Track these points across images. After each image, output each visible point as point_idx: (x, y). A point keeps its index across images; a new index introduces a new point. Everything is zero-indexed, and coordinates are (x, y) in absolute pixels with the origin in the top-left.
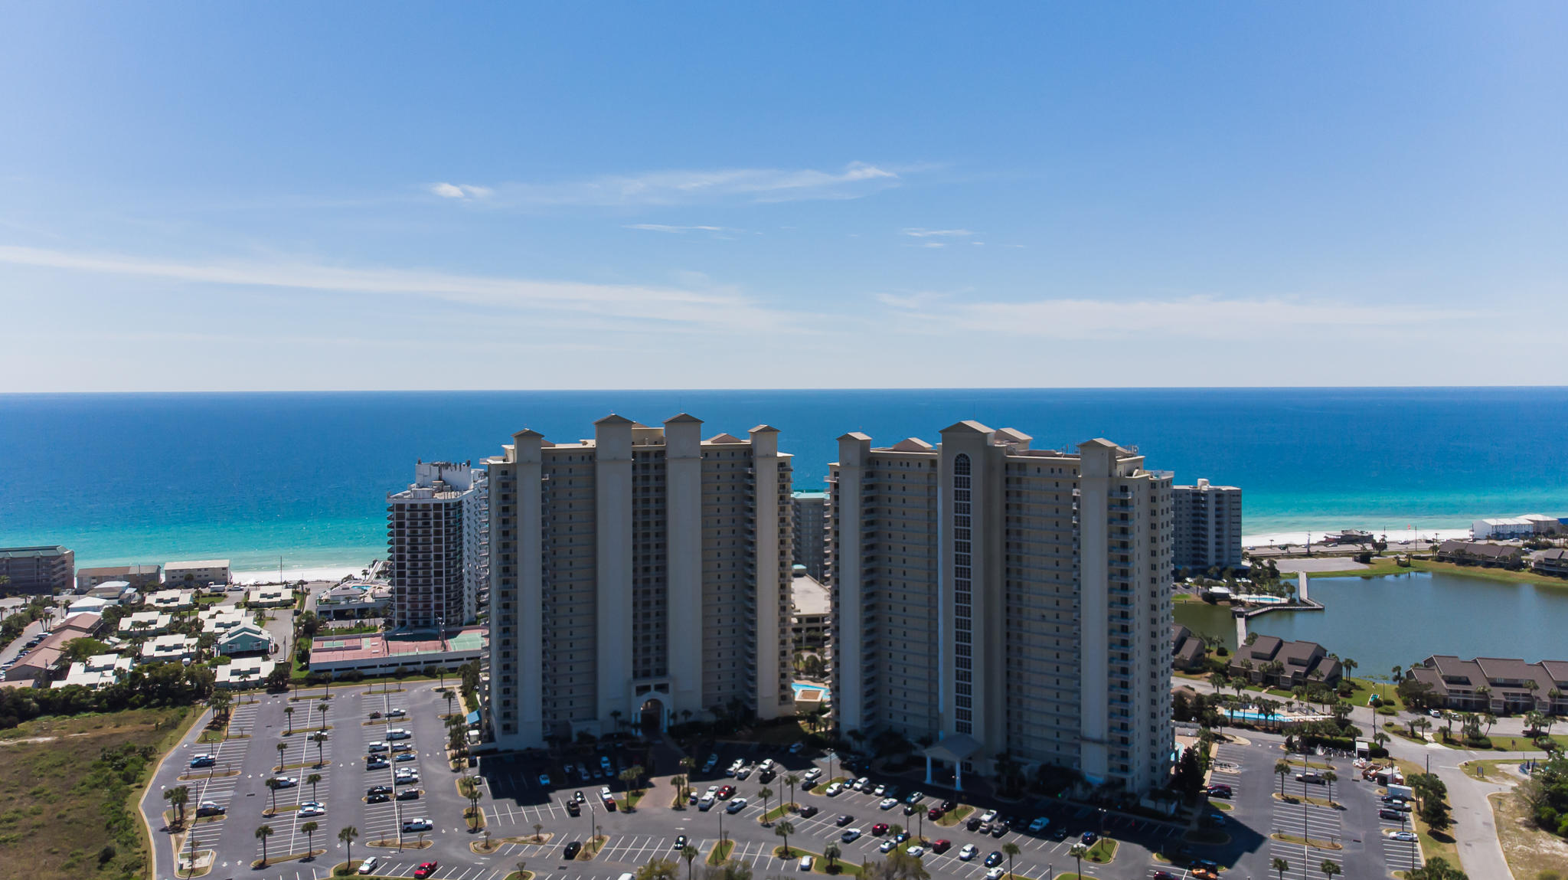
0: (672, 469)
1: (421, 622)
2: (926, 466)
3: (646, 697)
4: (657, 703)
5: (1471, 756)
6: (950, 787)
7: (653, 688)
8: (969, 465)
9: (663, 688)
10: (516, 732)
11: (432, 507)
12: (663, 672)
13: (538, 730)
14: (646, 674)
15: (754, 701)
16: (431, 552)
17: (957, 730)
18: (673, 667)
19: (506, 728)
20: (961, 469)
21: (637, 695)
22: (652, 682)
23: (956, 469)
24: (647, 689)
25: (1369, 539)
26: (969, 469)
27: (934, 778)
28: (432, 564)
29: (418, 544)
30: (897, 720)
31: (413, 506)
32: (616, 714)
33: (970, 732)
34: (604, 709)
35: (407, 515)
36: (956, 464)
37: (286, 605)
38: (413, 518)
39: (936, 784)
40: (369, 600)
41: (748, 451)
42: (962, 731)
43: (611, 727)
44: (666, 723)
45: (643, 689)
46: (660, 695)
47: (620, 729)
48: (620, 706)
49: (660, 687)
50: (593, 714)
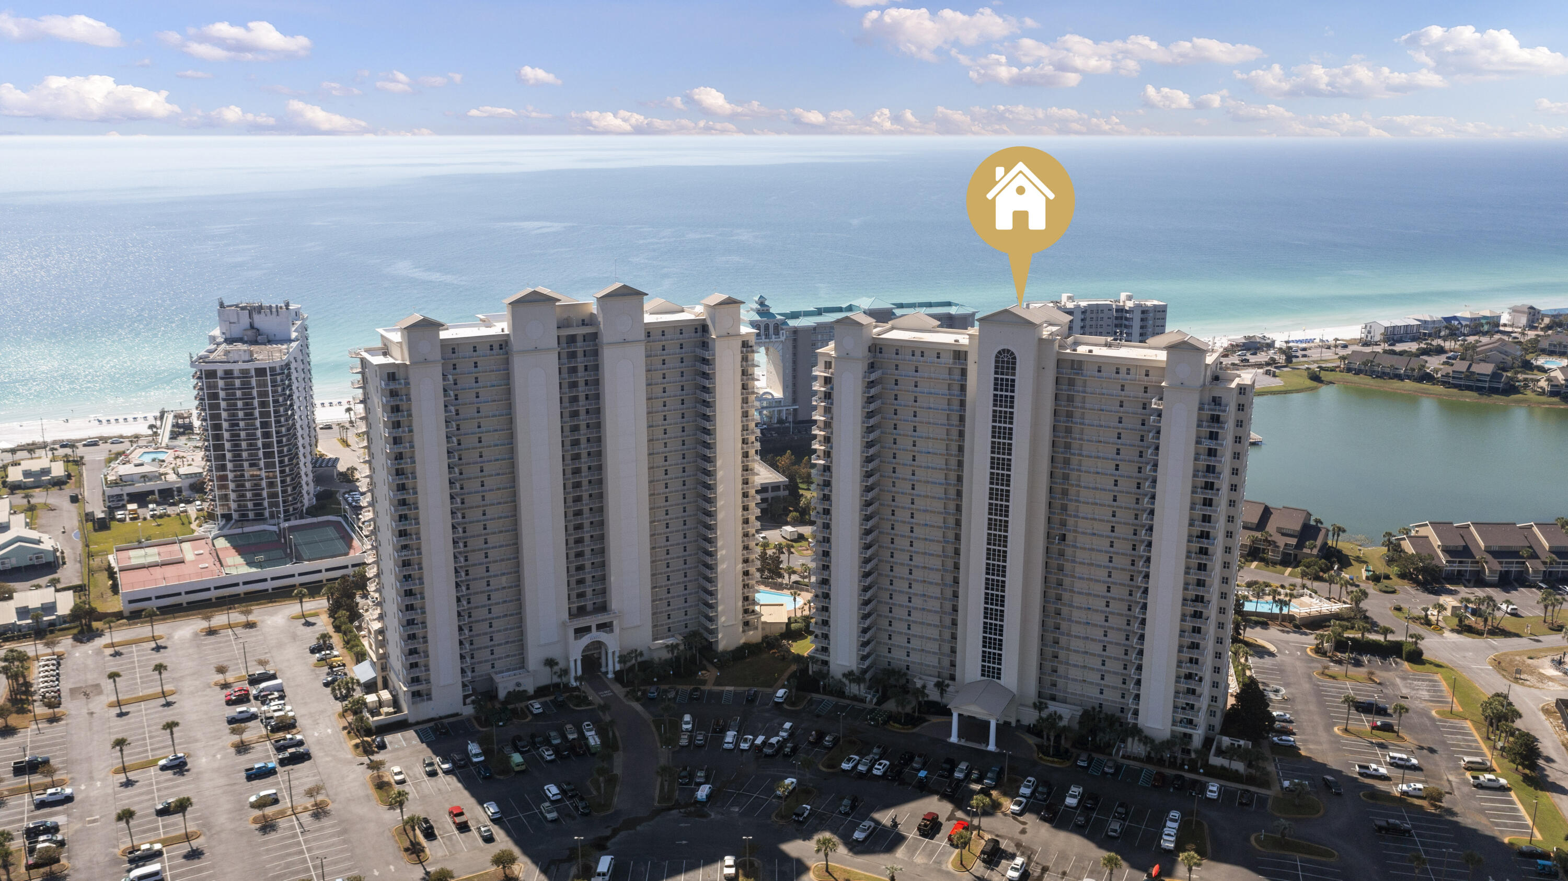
0: (609, 357)
1: (251, 515)
2: (947, 359)
3: (586, 640)
4: (599, 646)
5: (1494, 648)
6: (983, 747)
7: (594, 628)
8: (1014, 363)
9: (605, 627)
10: (430, 699)
11: (253, 373)
12: (603, 608)
13: (459, 692)
14: (581, 611)
15: (713, 632)
16: (257, 429)
17: (983, 675)
18: (615, 604)
19: (416, 695)
20: (1003, 367)
21: (576, 638)
22: (592, 621)
23: (996, 367)
24: (587, 629)
25: (1271, 345)
26: (1014, 369)
27: (960, 736)
28: (260, 443)
29: (238, 420)
30: (898, 657)
31: (228, 374)
32: (550, 663)
33: (999, 678)
34: (535, 656)
35: (221, 383)
36: (997, 362)
37: (59, 483)
38: (229, 387)
39: (963, 742)
40: (172, 477)
41: (701, 328)
42: (988, 676)
43: (545, 677)
44: (612, 666)
45: (581, 632)
46: (603, 637)
47: (556, 680)
48: (555, 653)
49: (600, 627)
50: (522, 664)
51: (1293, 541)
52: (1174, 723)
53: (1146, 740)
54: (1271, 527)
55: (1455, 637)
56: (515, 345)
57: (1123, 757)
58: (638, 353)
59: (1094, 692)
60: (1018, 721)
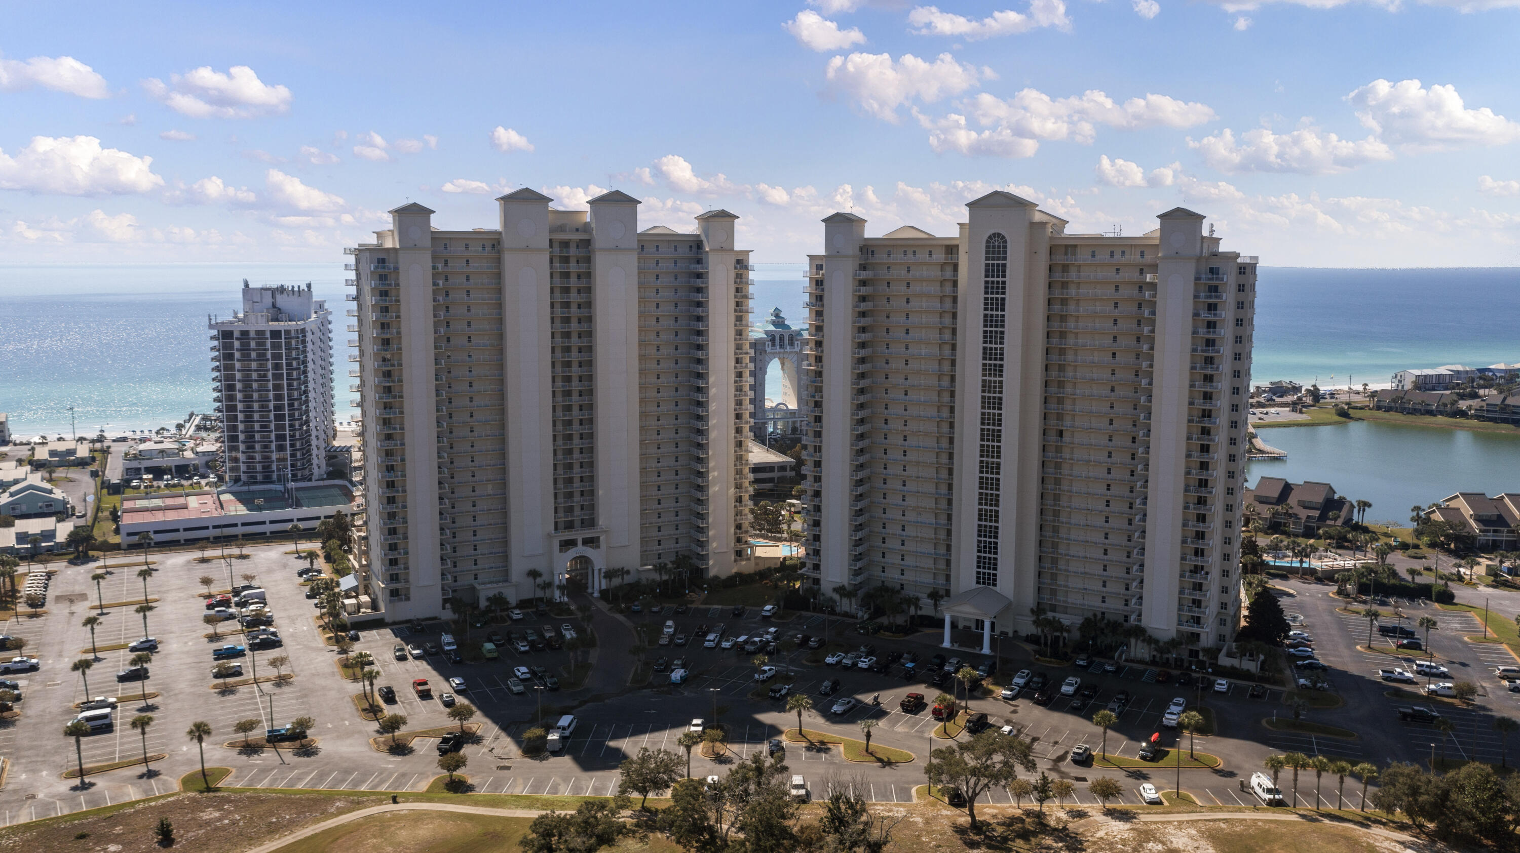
1: (259, 477)
2: (939, 256)
3: (573, 553)
4: (584, 561)
6: (977, 651)
7: (580, 542)
8: (1005, 247)
9: (590, 542)
10: (408, 599)
11: (268, 335)
12: (590, 523)
13: (438, 597)
14: (569, 526)
15: (704, 558)
16: (269, 391)
17: (978, 583)
18: (602, 519)
19: (394, 594)
20: (993, 253)
21: (561, 551)
22: (579, 535)
23: (987, 253)
24: (572, 544)
26: (1005, 253)
27: (953, 641)
28: (271, 405)
29: (252, 381)
30: (892, 576)
31: (245, 333)
32: (534, 574)
33: (995, 585)
34: (518, 567)
35: (237, 344)
36: (987, 247)
37: (82, 463)
38: (245, 348)
39: (956, 647)
40: (188, 454)
41: (695, 244)
42: (984, 583)
43: (528, 590)
44: (598, 584)
45: (568, 544)
46: (588, 552)
47: (540, 594)
48: (539, 565)
49: (588, 542)
50: (505, 575)
51: (1316, 514)
52: (1180, 623)
53: (1151, 640)
54: (1293, 500)
55: (1490, 590)
56: (507, 243)
57: (1126, 660)
58: (631, 262)
59: (1095, 603)
60: (1015, 632)
